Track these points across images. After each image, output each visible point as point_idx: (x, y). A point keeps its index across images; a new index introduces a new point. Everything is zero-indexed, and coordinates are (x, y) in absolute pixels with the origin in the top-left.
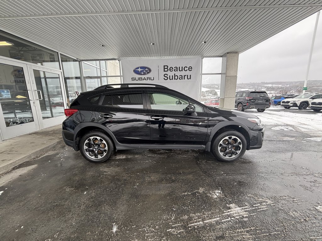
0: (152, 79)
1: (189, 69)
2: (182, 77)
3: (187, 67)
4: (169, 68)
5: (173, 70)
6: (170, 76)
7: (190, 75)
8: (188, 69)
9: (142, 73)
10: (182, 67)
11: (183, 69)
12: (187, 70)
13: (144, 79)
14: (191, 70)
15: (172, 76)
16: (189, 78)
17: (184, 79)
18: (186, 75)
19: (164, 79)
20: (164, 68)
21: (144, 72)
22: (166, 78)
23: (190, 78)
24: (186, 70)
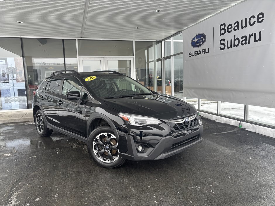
0: (207, 51)
1: (258, 18)
2: (245, 40)
3: (254, 17)
4: (226, 28)
5: (233, 29)
6: (228, 41)
7: (260, 33)
8: (255, 19)
9: (198, 44)
10: (246, 19)
11: (249, 23)
12: (254, 22)
13: (199, 54)
14: (263, 20)
15: (231, 40)
16: (257, 39)
17: (249, 43)
18: (252, 35)
19: (220, 48)
20: (221, 30)
21: (199, 43)
22: (222, 47)
23: (260, 40)
24: (252, 22)
